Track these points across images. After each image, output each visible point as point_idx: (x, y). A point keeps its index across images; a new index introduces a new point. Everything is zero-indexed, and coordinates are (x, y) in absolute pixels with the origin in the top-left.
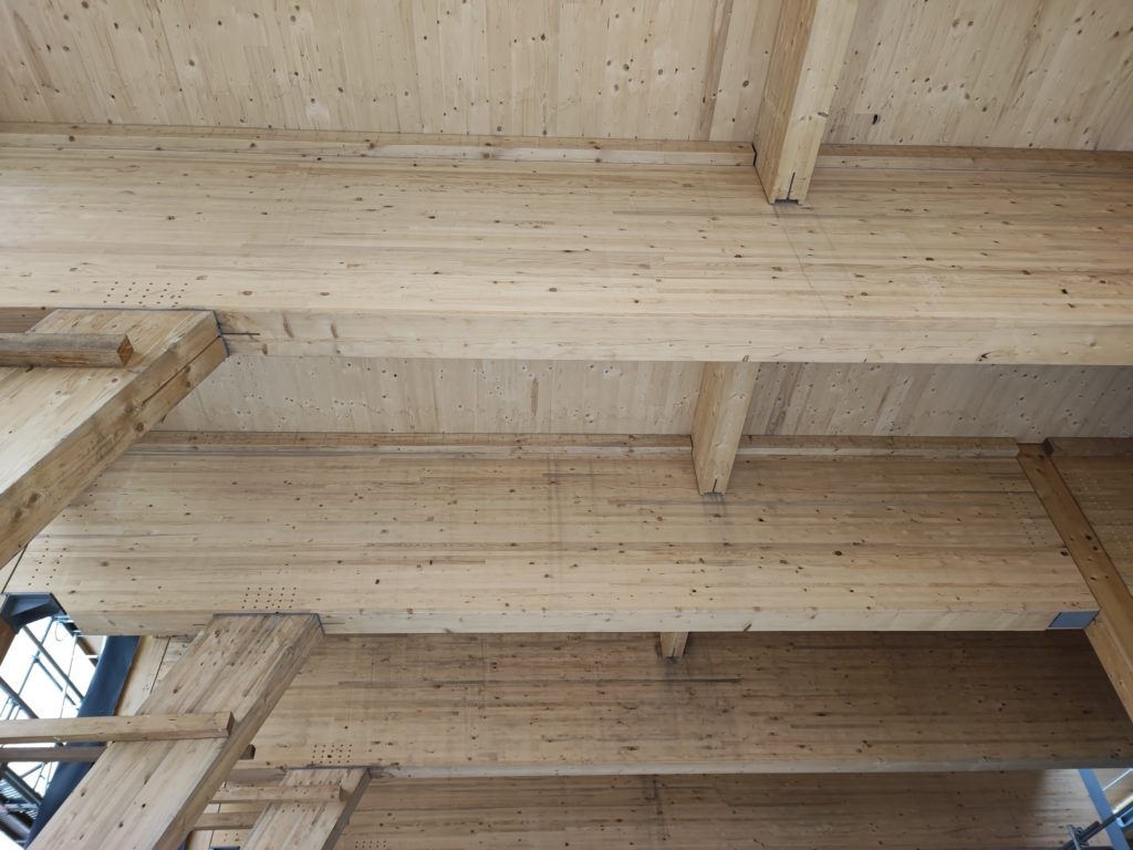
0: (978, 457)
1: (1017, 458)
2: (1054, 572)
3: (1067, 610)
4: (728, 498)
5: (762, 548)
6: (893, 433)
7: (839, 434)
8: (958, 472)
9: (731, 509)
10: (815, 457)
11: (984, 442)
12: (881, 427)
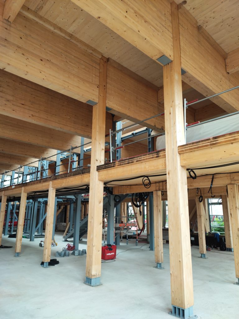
0: (91, 53)
1: (100, 59)
2: (93, 90)
3: (91, 100)
4: (12, 25)
5: (18, 47)
6: (73, 34)
7: (57, 25)
8: (84, 55)
9: (12, 29)
10: (47, 28)
11: (94, 50)
12: (70, 30)
